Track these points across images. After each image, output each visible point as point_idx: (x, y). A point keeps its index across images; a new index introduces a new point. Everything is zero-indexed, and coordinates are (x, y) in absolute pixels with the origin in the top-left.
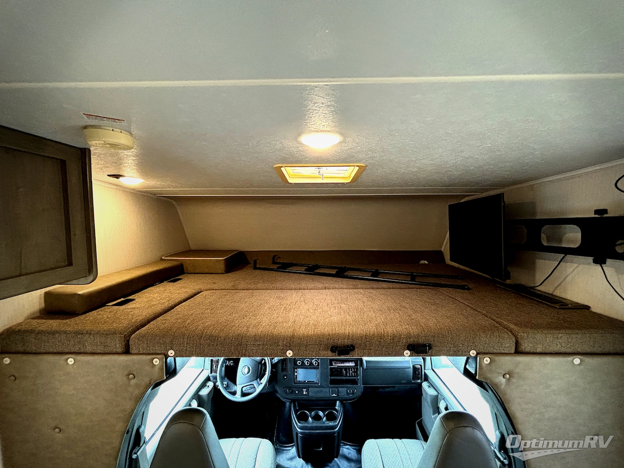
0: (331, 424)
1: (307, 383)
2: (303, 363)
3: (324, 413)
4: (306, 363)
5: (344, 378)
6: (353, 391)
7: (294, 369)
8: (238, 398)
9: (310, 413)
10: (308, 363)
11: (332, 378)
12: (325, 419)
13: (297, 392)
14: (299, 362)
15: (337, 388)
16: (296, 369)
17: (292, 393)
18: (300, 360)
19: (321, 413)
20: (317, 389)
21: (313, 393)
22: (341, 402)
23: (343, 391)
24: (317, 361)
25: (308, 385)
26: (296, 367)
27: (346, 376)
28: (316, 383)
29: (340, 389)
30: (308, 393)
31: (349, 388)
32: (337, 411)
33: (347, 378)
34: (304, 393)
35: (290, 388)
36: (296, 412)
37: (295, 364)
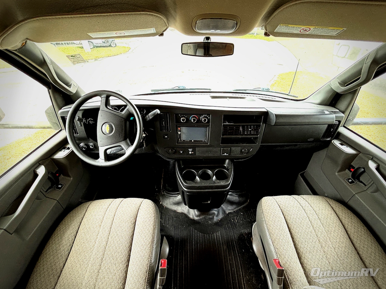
0: (223, 183)
1: (193, 143)
2: (188, 120)
3: (213, 172)
4: (192, 121)
5: (240, 137)
6: (249, 151)
7: (177, 127)
8: (101, 162)
9: (198, 172)
10: (194, 120)
11: (225, 136)
12: (214, 178)
13: (181, 152)
14: (183, 118)
15: (230, 147)
16: (179, 127)
17: (175, 153)
18: (185, 117)
19: (210, 172)
20: (205, 149)
21: (200, 153)
22: (232, 160)
23: (236, 150)
24: (207, 118)
25: (195, 145)
26: (179, 124)
27: (244, 134)
28: (205, 143)
29: (233, 149)
30: (195, 153)
31: (245, 147)
32: (228, 170)
33: (244, 136)
34: (190, 153)
35: (173, 148)
36: (181, 171)
37: (178, 121)
